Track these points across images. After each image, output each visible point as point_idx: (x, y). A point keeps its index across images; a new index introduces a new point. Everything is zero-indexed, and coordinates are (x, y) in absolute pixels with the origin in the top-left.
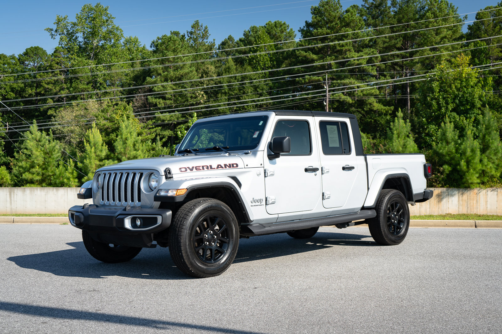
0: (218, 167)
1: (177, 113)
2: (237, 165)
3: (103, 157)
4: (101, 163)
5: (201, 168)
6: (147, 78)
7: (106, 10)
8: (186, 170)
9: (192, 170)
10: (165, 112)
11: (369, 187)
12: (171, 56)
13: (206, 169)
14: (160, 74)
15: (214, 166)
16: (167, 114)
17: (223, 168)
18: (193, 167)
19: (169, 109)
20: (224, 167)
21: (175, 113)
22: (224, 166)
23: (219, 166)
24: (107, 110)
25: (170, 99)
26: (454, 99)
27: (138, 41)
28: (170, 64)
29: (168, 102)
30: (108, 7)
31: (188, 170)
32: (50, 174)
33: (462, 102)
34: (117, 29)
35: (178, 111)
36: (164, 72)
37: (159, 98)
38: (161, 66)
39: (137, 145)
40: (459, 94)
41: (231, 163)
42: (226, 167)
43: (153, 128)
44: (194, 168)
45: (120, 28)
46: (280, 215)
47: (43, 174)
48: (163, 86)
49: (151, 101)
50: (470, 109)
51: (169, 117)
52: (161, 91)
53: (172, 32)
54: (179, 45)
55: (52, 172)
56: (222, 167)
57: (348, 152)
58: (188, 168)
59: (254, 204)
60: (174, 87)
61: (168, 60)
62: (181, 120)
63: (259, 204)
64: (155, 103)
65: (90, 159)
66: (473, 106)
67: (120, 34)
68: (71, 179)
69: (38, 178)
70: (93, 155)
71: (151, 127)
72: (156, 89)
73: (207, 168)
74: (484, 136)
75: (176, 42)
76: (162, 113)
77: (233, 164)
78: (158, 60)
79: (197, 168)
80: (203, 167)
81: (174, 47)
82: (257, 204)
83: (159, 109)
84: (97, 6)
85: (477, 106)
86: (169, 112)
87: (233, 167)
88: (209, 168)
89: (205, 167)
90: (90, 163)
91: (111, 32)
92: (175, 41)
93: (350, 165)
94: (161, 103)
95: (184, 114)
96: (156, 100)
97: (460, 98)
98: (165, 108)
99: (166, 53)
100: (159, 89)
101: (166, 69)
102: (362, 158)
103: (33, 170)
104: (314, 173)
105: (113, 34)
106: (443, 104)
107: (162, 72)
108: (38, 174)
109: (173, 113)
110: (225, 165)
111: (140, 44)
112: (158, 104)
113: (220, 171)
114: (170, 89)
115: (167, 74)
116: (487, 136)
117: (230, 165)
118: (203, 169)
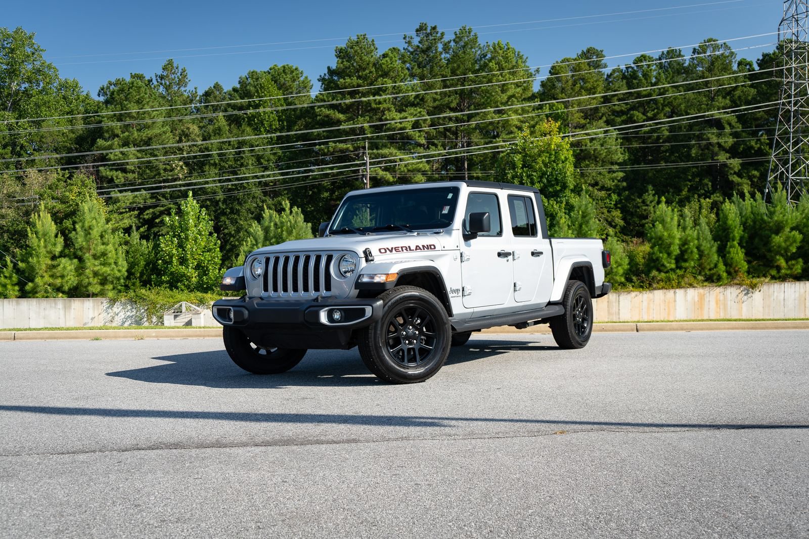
0: (416, 249)
1: (144, 192)
2: (435, 247)
3: (57, 254)
5: (400, 249)
6: (98, 140)
7: (30, 38)
8: (386, 252)
9: (391, 251)
10: (126, 191)
11: (555, 277)
12: (134, 110)
13: (405, 251)
14: (118, 136)
15: (413, 247)
16: (129, 193)
18: (392, 248)
19: (130, 186)
20: (422, 248)
21: (141, 193)
23: (417, 248)
24: (57, 185)
25: (133, 172)
26: (541, 177)
27: (79, 85)
28: (132, 122)
29: (130, 176)
30: (33, 34)
33: (551, 181)
34: (49, 67)
35: (145, 189)
36: (123, 132)
37: (117, 170)
38: (119, 124)
39: (106, 236)
40: (547, 171)
42: (424, 249)
43: (126, 212)
45: (53, 65)
46: (476, 310)
48: (122, 153)
49: (104, 174)
50: (561, 191)
51: (131, 197)
52: (119, 159)
53: (133, 74)
54: (146, 94)
56: (420, 249)
57: (535, 234)
58: (388, 249)
59: (452, 295)
60: (139, 155)
61: (130, 116)
62: (150, 202)
64: (110, 177)
65: (37, 256)
66: (564, 186)
67: (54, 74)
68: (9, 287)
72: (112, 157)
73: (406, 249)
74: (581, 226)
75: (142, 89)
76: (121, 192)
77: (430, 246)
78: (115, 115)
79: (396, 249)
80: (402, 248)
81: (137, 97)
82: (454, 294)
83: (117, 186)
84: (16, 32)
85: (569, 187)
86: (133, 191)
87: (431, 248)
88: (408, 249)
89: (404, 248)
91: (39, 71)
92: (140, 87)
93: (539, 250)
94: (119, 177)
95: (154, 193)
96: (111, 173)
97: (548, 176)
98: (124, 185)
99: (127, 104)
100: (116, 157)
101: (126, 128)
102: (548, 241)
104: (506, 259)
105: (43, 74)
106: (527, 184)
107: (120, 133)
109: (138, 193)
110: (424, 247)
111: (81, 90)
112: (115, 178)
113: (419, 254)
114: (132, 157)
115: (129, 136)
116: (583, 226)
117: (427, 246)
118: (402, 250)
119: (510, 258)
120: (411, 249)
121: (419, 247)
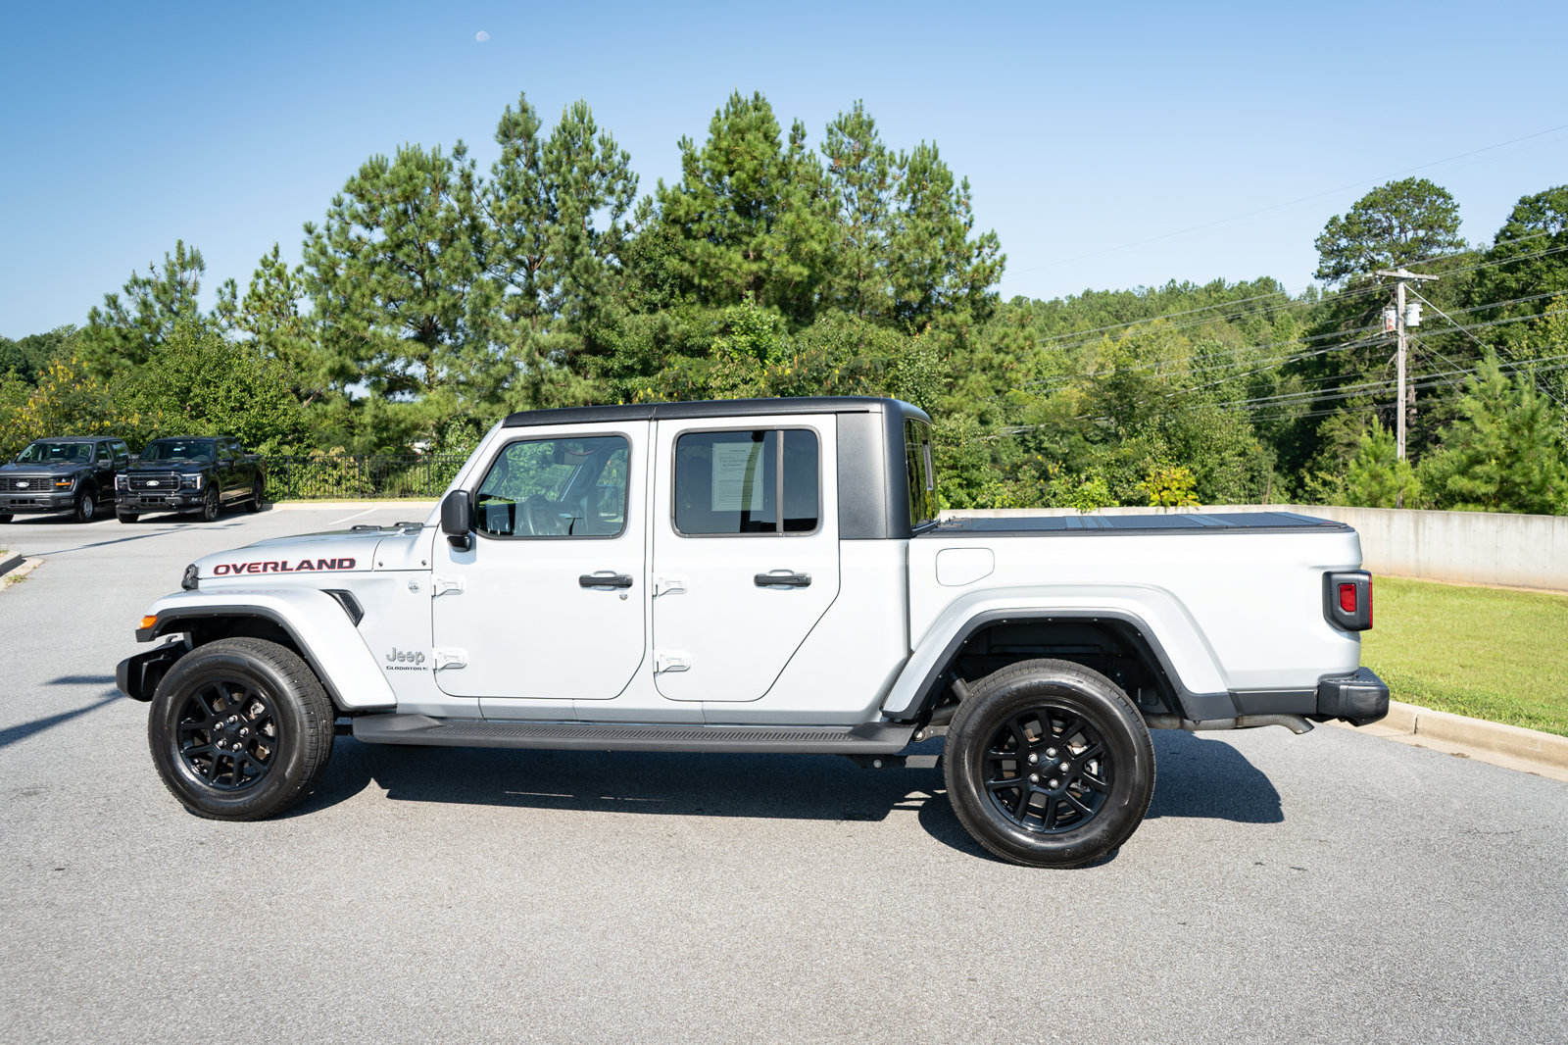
0: (300, 567)
2: (352, 562)
5: (261, 567)
8: (227, 572)
9: (238, 570)
11: (913, 647)
15: (293, 564)
17: (313, 568)
18: (243, 566)
22: (315, 565)
23: (306, 565)
31: (232, 571)
32: (1518, 479)
41: (338, 556)
42: (320, 567)
44: (246, 568)
46: (484, 702)
56: (311, 567)
57: (806, 525)
58: (234, 566)
59: (397, 663)
63: (413, 664)
73: (275, 569)
77: (341, 561)
79: (252, 568)
80: (266, 565)
82: (406, 664)
87: (341, 566)
88: (279, 568)
93: (798, 571)
104: (619, 592)
108: (1489, 480)
110: (321, 563)
113: (306, 577)
117: (333, 561)
118: (265, 569)
119: (635, 592)
120: (288, 567)
121: (308, 562)
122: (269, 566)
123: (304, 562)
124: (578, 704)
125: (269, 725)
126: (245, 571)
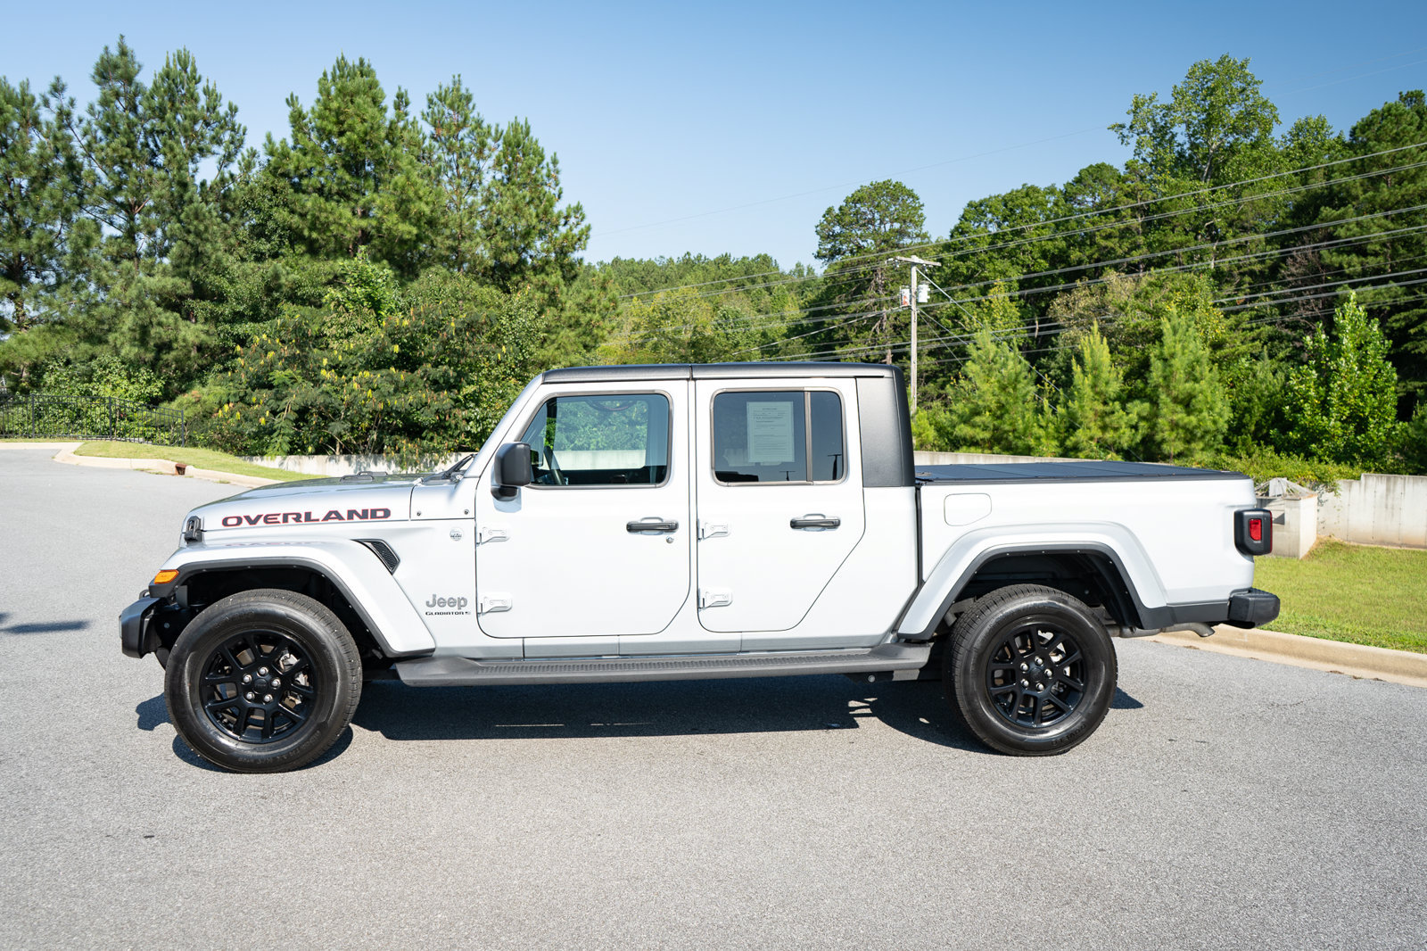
0: (327, 518)
1: (1392, 284)
2: (387, 513)
3: (1113, 395)
4: (1107, 409)
5: (280, 518)
6: (1322, 209)
7: (1242, 67)
8: (239, 523)
9: (253, 522)
10: (1364, 284)
11: (924, 578)
12: (1386, 151)
13: (292, 521)
14: (1356, 198)
15: (318, 513)
16: (1369, 288)
17: (342, 518)
18: (259, 517)
19: (1374, 277)
21: (1389, 286)
22: (345, 515)
23: (333, 515)
25: (1376, 254)
27: (1326, 124)
28: (1383, 172)
29: (1372, 262)
30: (1247, 61)
31: (245, 522)
32: (1007, 427)
34: (1264, 105)
35: (1396, 279)
36: (1365, 192)
37: (1349, 254)
38: (1358, 178)
41: (370, 506)
42: (350, 517)
43: (1251, 329)
44: (262, 519)
45: (1270, 102)
47: (996, 429)
48: (1358, 224)
49: (1328, 261)
51: (1371, 294)
52: (1354, 236)
53: (1404, 94)
54: (1411, 124)
55: (1011, 424)
56: (339, 517)
58: (248, 518)
59: (437, 609)
60: (1391, 225)
61: (1377, 162)
62: (1403, 300)
63: (455, 609)
64: (1337, 265)
65: (1081, 398)
67: (1271, 116)
69: (987, 435)
70: (1088, 392)
71: (1248, 326)
72: (1341, 232)
73: (297, 519)
75: (1405, 117)
76: (1353, 286)
77: (374, 512)
78: (1354, 163)
79: (268, 519)
80: (286, 515)
81: (1395, 131)
82: (447, 609)
83: (1350, 277)
84: (1220, 63)
86: (1374, 283)
87: (374, 516)
88: (303, 519)
90: (1082, 407)
91: (1249, 114)
92: (1401, 115)
94: (1354, 263)
95: (1414, 285)
96: (1340, 258)
98: (1364, 274)
99: (1374, 146)
100: (1348, 233)
101: (1374, 182)
103: (977, 419)
104: (665, 536)
105: (1254, 119)
107: (1360, 192)
108: (985, 428)
109: (1384, 286)
110: (351, 514)
111: (1330, 131)
112: (1345, 266)
113: (334, 527)
114: (1378, 230)
115: (1374, 197)
117: (365, 512)
118: (285, 519)
119: (680, 536)
120: (313, 517)
121: (336, 513)
122: (290, 517)
123: (330, 513)
124: (623, 640)
125: (301, 676)
126: (261, 521)
